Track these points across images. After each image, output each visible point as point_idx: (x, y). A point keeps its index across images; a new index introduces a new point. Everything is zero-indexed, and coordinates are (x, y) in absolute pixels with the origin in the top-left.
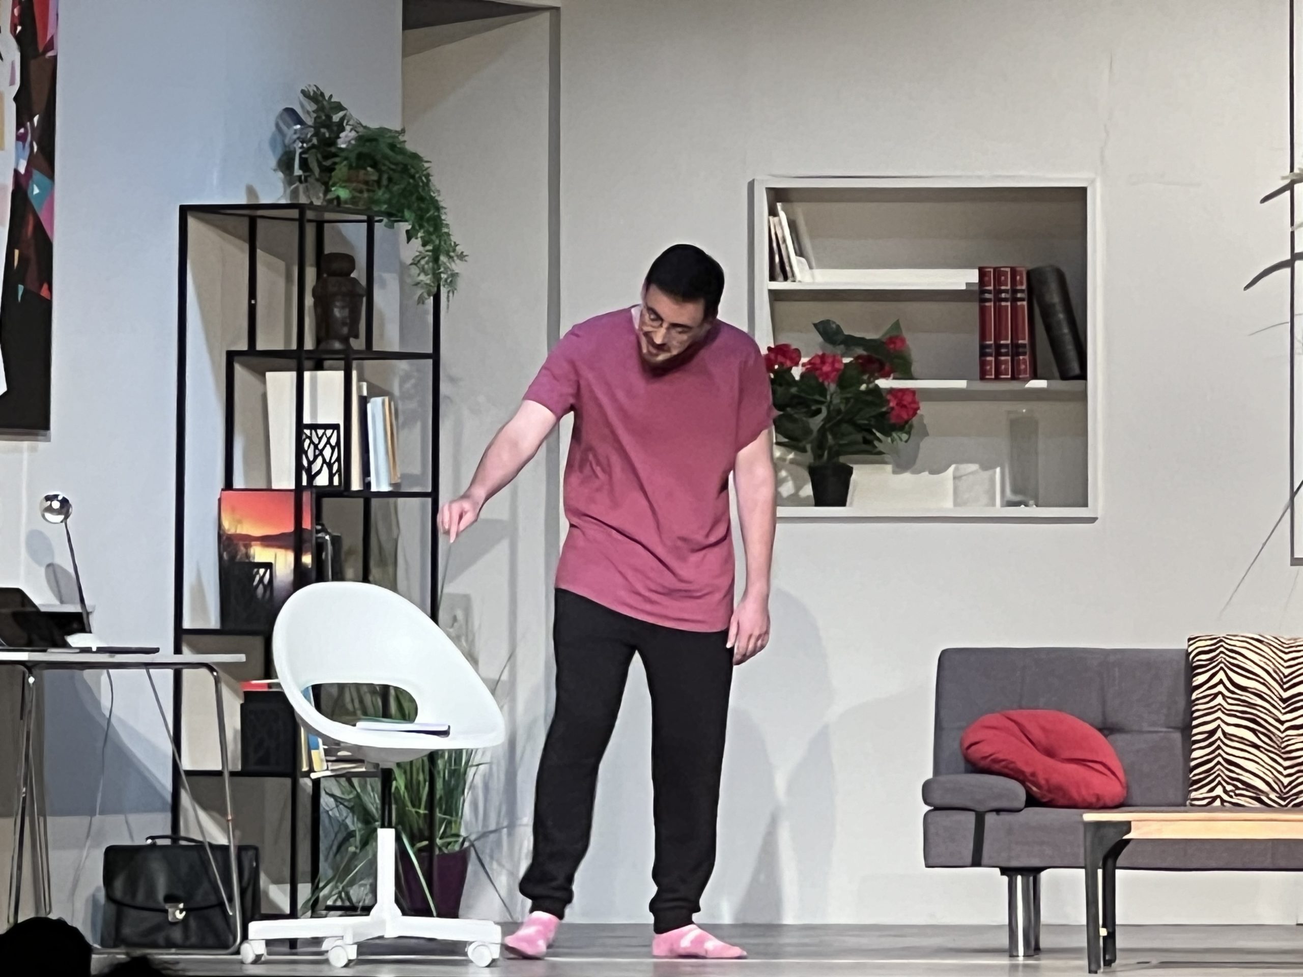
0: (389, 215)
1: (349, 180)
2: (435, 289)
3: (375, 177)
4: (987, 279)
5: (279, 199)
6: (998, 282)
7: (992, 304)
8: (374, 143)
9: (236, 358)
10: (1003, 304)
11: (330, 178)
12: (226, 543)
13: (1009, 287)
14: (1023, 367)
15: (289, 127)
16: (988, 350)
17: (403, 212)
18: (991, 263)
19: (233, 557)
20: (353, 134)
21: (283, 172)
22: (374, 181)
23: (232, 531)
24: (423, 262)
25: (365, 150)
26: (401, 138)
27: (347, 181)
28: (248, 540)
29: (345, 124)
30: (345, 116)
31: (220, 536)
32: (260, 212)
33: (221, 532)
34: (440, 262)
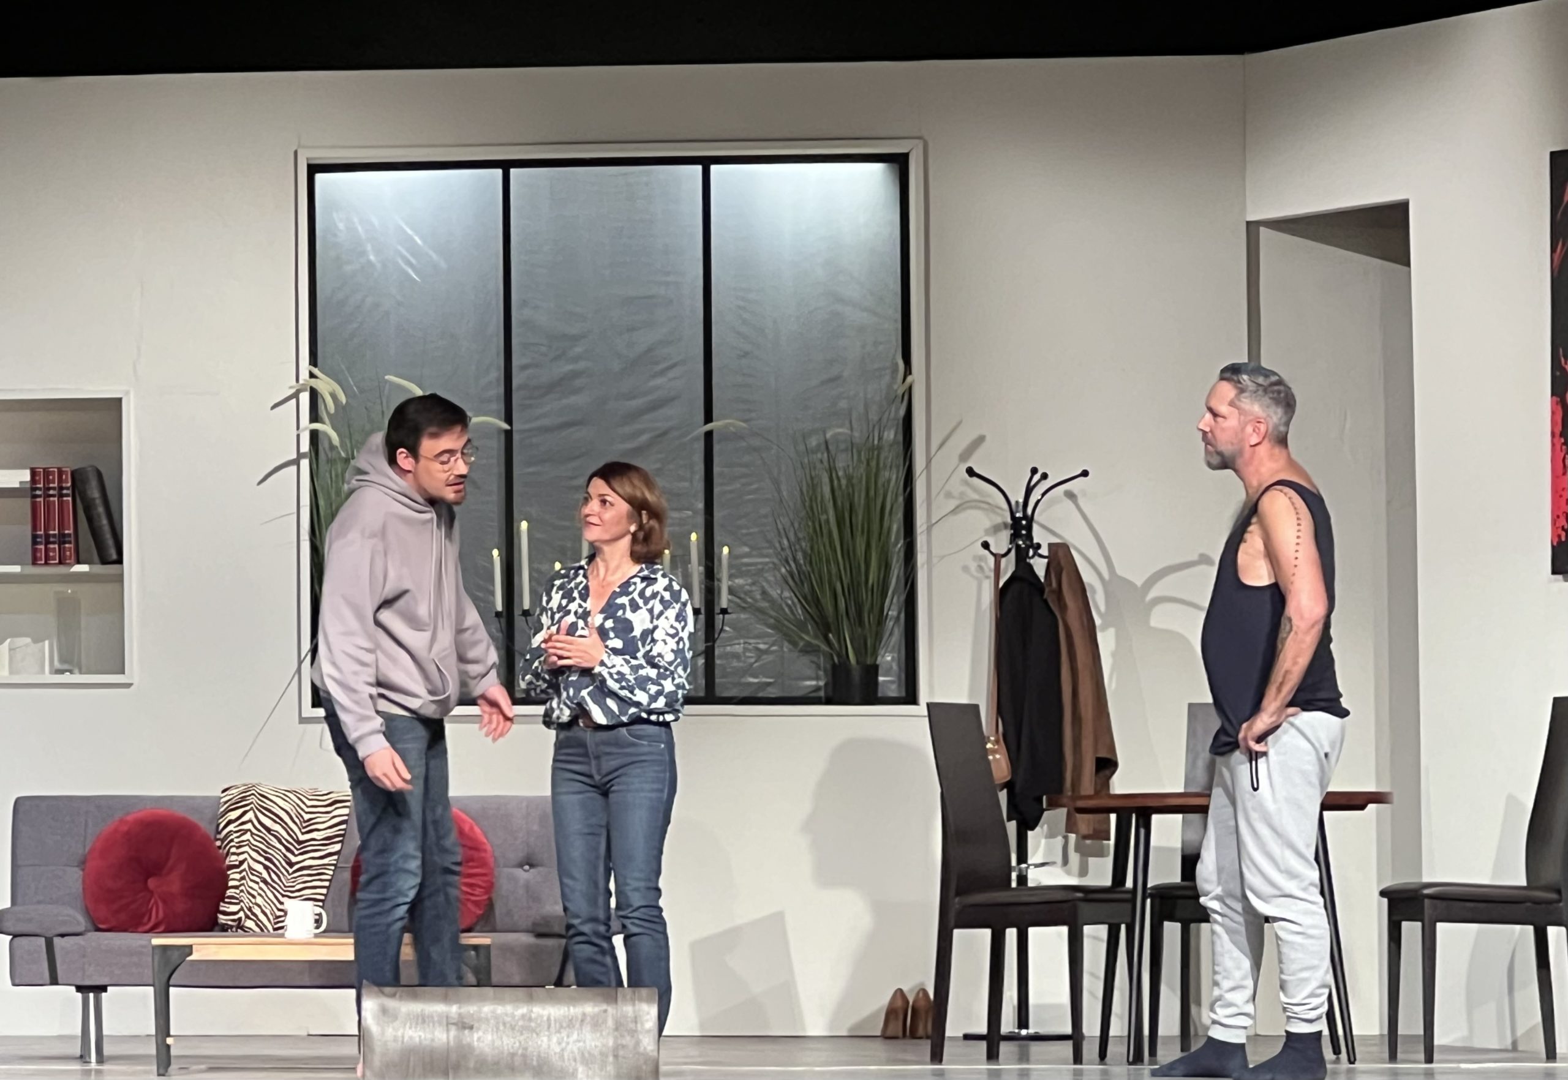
4: (37, 478)
6: (47, 481)
7: (41, 500)
10: (52, 499)
13: (55, 485)
14: (68, 554)
16: (39, 540)
18: (40, 464)
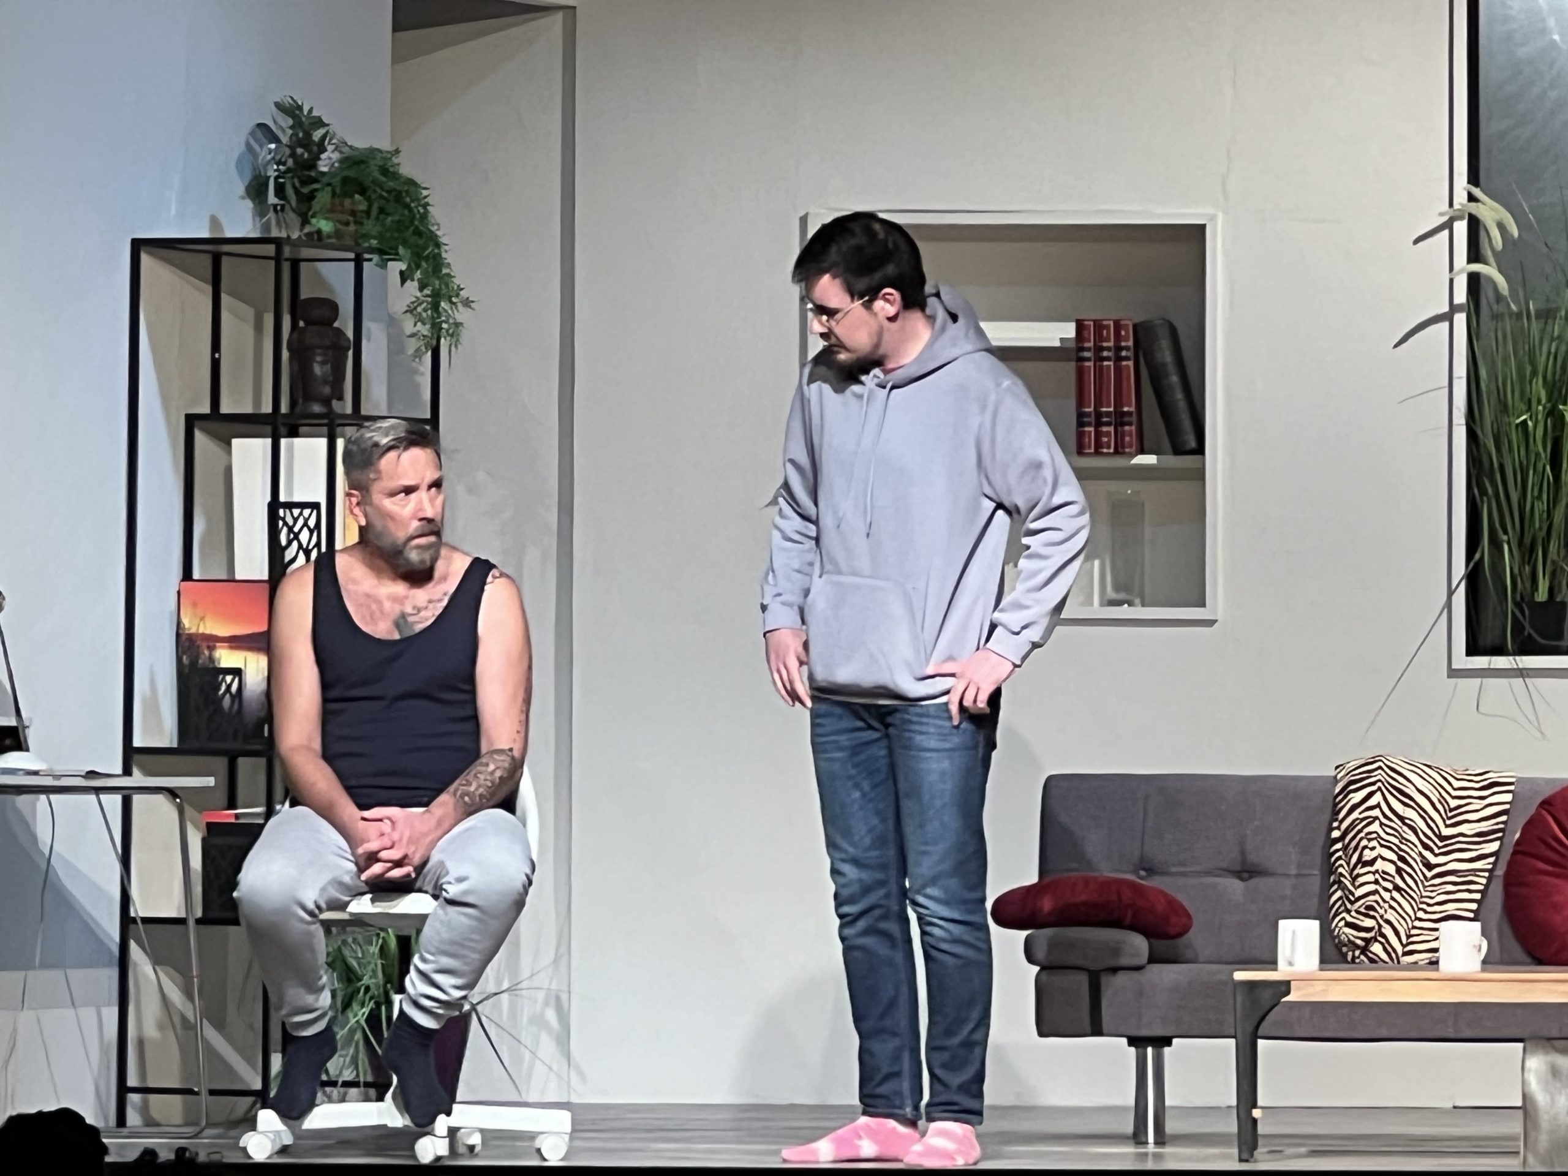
0: (381, 252)
1: (332, 210)
2: (434, 342)
3: (363, 206)
4: (1085, 333)
5: (249, 232)
6: (1099, 337)
7: (1090, 364)
8: (362, 167)
9: (197, 423)
10: (1105, 363)
11: (310, 209)
12: (187, 644)
13: (1111, 344)
14: (1127, 439)
15: (261, 146)
16: (1086, 420)
17: (397, 248)
18: (1090, 315)
19: (194, 663)
20: (336, 156)
21: (253, 200)
22: (362, 211)
23: (193, 630)
24: (419, 309)
25: (352, 173)
26: (395, 160)
27: (329, 212)
28: (212, 641)
29: (326, 142)
30: (327, 132)
31: (178, 635)
32: (226, 248)
33: (181, 631)
34: (440, 309)
